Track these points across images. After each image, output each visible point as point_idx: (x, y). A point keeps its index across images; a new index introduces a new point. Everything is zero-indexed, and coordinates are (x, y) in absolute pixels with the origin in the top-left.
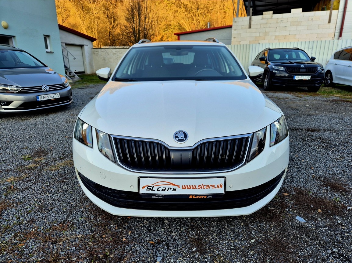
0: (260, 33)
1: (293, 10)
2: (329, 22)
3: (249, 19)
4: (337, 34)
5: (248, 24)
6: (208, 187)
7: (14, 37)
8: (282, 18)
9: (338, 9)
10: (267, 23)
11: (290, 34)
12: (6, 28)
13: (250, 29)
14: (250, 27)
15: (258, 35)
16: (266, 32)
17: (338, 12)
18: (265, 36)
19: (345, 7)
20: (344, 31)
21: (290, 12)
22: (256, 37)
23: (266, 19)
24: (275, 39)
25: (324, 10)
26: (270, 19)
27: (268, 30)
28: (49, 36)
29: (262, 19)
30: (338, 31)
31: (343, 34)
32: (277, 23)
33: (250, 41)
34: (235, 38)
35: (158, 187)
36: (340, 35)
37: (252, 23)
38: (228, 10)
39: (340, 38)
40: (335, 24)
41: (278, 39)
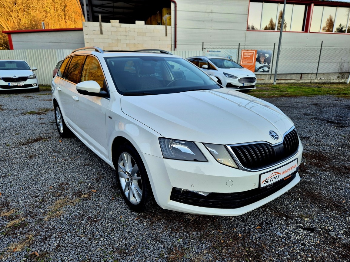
0: (112, 39)
1: (137, 22)
2: (166, 35)
3: (100, 25)
4: (173, 46)
5: (99, 30)
8: (129, 28)
9: (170, 25)
10: (117, 31)
11: (139, 43)
13: (102, 35)
14: (102, 33)
15: (110, 41)
16: (118, 39)
17: (171, 28)
18: (117, 43)
19: (175, 25)
20: (177, 43)
21: (134, 23)
22: (109, 43)
23: (115, 27)
24: (127, 47)
25: (160, 25)
26: (119, 27)
27: (119, 37)
29: (111, 27)
30: (173, 43)
31: (177, 46)
32: (126, 32)
33: (104, 47)
34: (88, 43)
35: (271, 178)
36: (175, 47)
37: (103, 29)
38: (49, 9)
39: (176, 49)
40: (170, 38)
41: (130, 47)
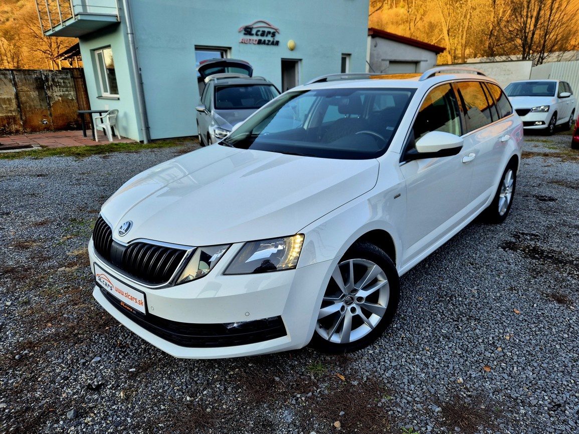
6: (132, 299)
7: (301, 60)
12: (292, 49)
28: (349, 55)
